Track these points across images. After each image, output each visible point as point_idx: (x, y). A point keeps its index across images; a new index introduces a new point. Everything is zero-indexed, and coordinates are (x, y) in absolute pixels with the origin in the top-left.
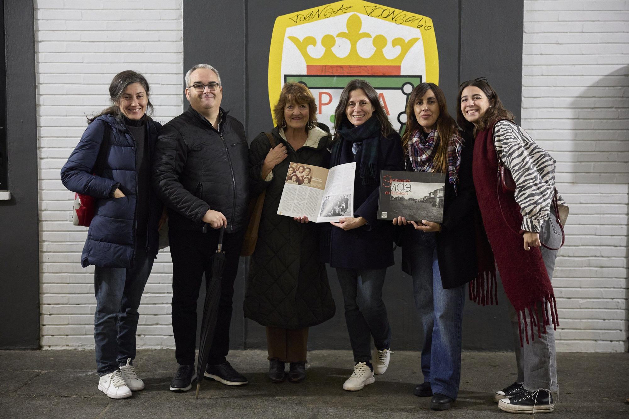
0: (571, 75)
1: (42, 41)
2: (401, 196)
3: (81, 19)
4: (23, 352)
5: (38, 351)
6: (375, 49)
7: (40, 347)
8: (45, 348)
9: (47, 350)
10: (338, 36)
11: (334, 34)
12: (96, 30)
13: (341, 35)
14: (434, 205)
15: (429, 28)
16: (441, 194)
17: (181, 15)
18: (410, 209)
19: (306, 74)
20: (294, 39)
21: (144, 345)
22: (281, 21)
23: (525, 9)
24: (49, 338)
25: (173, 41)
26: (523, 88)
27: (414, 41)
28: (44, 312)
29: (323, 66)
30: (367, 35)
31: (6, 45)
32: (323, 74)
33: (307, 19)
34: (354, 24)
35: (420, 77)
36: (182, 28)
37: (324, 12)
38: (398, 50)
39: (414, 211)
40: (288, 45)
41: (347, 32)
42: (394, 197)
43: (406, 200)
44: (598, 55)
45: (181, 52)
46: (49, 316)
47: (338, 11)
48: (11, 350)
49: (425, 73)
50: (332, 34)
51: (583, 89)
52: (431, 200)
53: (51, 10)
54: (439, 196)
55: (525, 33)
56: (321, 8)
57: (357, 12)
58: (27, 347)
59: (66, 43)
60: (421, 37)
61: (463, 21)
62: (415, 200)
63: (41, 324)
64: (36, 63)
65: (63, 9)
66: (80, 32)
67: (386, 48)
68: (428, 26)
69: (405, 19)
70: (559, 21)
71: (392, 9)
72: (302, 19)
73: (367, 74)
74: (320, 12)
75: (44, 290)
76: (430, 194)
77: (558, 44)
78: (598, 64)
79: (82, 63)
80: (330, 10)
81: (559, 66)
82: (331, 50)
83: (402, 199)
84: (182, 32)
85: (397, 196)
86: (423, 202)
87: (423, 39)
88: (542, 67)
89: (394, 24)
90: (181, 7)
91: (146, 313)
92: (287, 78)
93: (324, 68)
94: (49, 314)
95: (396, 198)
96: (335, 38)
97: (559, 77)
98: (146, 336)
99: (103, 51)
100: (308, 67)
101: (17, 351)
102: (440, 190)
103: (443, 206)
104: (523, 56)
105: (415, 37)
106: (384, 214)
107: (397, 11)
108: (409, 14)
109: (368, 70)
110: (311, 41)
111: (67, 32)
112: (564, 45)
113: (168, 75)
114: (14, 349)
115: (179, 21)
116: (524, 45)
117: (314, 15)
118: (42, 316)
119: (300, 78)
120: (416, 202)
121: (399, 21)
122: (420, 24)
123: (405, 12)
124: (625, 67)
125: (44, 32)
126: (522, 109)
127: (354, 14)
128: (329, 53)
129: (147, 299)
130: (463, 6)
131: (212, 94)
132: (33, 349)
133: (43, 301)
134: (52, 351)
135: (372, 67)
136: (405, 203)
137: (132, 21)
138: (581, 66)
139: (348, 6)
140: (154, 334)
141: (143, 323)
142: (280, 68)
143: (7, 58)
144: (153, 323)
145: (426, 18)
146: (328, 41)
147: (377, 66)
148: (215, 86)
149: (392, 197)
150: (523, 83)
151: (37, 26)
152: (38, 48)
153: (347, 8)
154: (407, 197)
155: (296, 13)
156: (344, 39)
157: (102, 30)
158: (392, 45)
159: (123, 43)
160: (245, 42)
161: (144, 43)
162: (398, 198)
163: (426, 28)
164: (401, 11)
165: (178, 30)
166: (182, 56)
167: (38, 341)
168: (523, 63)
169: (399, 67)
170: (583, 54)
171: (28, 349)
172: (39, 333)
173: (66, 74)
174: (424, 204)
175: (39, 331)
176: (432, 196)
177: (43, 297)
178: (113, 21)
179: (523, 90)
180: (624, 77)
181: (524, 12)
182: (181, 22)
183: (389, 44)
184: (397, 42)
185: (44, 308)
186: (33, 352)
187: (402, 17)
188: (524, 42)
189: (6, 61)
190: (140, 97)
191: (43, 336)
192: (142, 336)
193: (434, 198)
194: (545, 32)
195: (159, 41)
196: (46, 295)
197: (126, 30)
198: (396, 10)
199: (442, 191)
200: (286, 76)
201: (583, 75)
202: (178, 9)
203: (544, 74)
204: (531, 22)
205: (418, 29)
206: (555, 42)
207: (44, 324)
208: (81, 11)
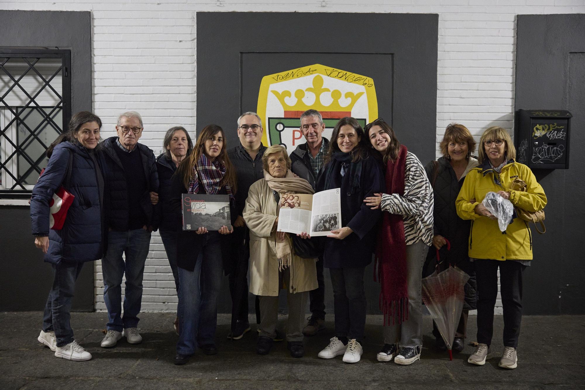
0: (470, 120)
1: (98, 94)
2: (199, 212)
3: (125, 78)
4: (82, 313)
5: (93, 313)
6: (333, 100)
7: (94, 310)
8: (98, 311)
9: (99, 312)
10: (306, 90)
11: (304, 89)
12: (135, 86)
13: (309, 90)
14: (224, 218)
15: (371, 85)
16: (227, 210)
17: (195, 76)
18: (207, 222)
19: (284, 117)
20: (275, 93)
21: (167, 309)
22: (266, 80)
23: (438, 73)
24: (100, 304)
25: (189, 94)
26: (437, 128)
27: (361, 94)
28: (97, 285)
29: (295, 112)
30: (327, 90)
31: (72, 97)
32: (296, 117)
33: (285, 78)
34: (318, 82)
35: (365, 120)
36: (196, 84)
37: (297, 73)
38: (349, 100)
39: (210, 223)
40: (271, 97)
41: (313, 87)
42: (194, 213)
43: (203, 215)
44: (488, 106)
45: (195, 101)
46: (100, 288)
47: (307, 73)
48: (74, 312)
49: (368, 117)
50: (302, 89)
51: (478, 130)
52: (221, 215)
53: (104, 72)
54: (226, 211)
55: (439, 90)
56: (294, 71)
57: (320, 73)
58: (85, 310)
59: (113, 95)
60: (365, 91)
61: (395, 81)
62: (210, 215)
63: (95, 293)
64: (93, 109)
65: (112, 71)
66: (124, 87)
67: (340, 99)
68: (370, 84)
69: (354, 79)
70: (461, 82)
71: (345, 72)
72: (281, 78)
73: (327, 118)
74: (294, 73)
75: (97, 270)
76: (220, 210)
77: (461, 98)
78: (489, 113)
79: (125, 109)
80: (301, 72)
81: (462, 113)
82: (302, 100)
83: (200, 214)
84: (196, 87)
85: (196, 212)
86: (215, 216)
87: (367, 93)
88: (451, 114)
89: (346, 82)
90: (195, 70)
91: (169, 287)
92: (270, 120)
93: (297, 113)
94: (100, 287)
95: (196, 214)
96: (305, 92)
97: (462, 121)
98: (169, 304)
99: (140, 101)
100: (285, 112)
101: (78, 313)
102: (226, 207)
103: (230, 219)
104: (437, 106)
105: (361, 91)
106: (189, 226)
107: (349, 73)
108: (357, 76)
109: (328, 115)
110: (287, 93)
111: (115, 87)
112: (465, 99)
113: (185, 117)
114: (76, 312)
115: (193, 79)
116: (438, 98)
117: (289, 76)
118: (96, 288)
119: (279, 120)
120: (211, 216)
121: (350, 80)
122: (364, 82)
123: (354, 74)
124: (507, 115)
125: (99, 87)
126: (436, 143)
127: (318, 75)
128: (300, 102)
129: (170, 277)
130: (395, 70)
131: (253, 133)
132: (89, 312)
133: (96, 277)
134: (102, 313)
135: (331, 112)
136: (202, 217)
137: (160, 80)
138: (477, 114)
139: (314, 70)
140: (174, 302)
141: (167, 294)
142: (265, 113)
143: (73, 106)
144: (174, 294)
145: (368, 78)
146: (300, 94)
147: (334, 112)
148: (256, 127)
149: (193, 213)
150: (437, 125)
151: (94, 83)
152: (94, 99)
153: (313, 71)
154: (204, 213)
155: (277, 74)
156: (311, 93)
157: (139, 86)
158: (345, 97)
159: (153, 95)
160: (240, 94)
161: (169, 95)
162: (197, 213)
163: (369, 85)
164: (351, 73)
165: (193, 86)
166: (195, 104)
167: (93, 306)
168: (437, 111)
169: (350, 113)
170: (478, 105)
171: (86, 312)
172: (94, 300)
173: (113, 117)
174: (217, 218)
175: (94, 299)
176: (222, 211)
177: (96, 275)
178: (147, 80)
179: (437, 130)
180: (506, 122)
181: (438, 75)
182: (195, 80)
183: (343, 96)
184: (348, 95)
185: (97, 283)
186: (89, 313)
187: (352, 78)
188: (438, 96)
189: (72, 108)
190: (96, 132)
191: (96, 302)
192: (166, 303)
193: (223, 213)
194: (452, 90)
195: (179, 93)
196: (98, 273)
197: (156, 86)
198: (347, 72)
199: (228, 208)
200: (269, 118)
201: (478, 120)
202: (193, 71)
203: (452, 119)
204: (442, 82)
205: (364, 86)
206: (459, 97)
207: (97, 294)
208: (124, 72)
